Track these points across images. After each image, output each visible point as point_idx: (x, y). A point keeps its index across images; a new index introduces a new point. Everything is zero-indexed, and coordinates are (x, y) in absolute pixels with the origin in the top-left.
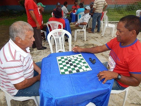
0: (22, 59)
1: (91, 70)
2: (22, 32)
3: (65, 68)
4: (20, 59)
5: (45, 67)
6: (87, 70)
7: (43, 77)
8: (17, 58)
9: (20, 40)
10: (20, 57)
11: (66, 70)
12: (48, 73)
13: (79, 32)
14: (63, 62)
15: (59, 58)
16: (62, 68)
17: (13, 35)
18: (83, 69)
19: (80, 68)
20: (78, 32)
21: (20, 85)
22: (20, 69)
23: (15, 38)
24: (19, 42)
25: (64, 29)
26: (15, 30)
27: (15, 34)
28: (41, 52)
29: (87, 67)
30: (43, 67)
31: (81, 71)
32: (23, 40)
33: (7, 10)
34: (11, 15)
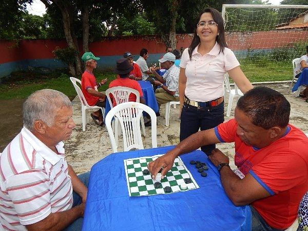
0: (48, 167)
1: (198, 187)
2: (47, 110)
3: (141, 183)
4: (44, 167)
5: (96, 185)
6: (187, 189)
7: (91, 208)
8: (38, 165)
9: (44, 127)
10: (43, 164)
11: (143, 188)
12: (101, 197)
13: (175, 107)
14: (138, 170)
15: (129, 162)
16: (133, 184)
17: (30, 117)
18: (180, 186)
19: (174, 183)
20: (172, 106)
21: (40, 227)
22: (43, 188)
23: (33, 124)
24: (42, 131)
25: (141, 102)
26: (33, 106)
27: (33, 114)
28: (92, 153)
29: (188, 181)
30: (92, 185)
31: (175, 189)
32: (49, 126)
33: (30, 68)
34: (37, 78)
